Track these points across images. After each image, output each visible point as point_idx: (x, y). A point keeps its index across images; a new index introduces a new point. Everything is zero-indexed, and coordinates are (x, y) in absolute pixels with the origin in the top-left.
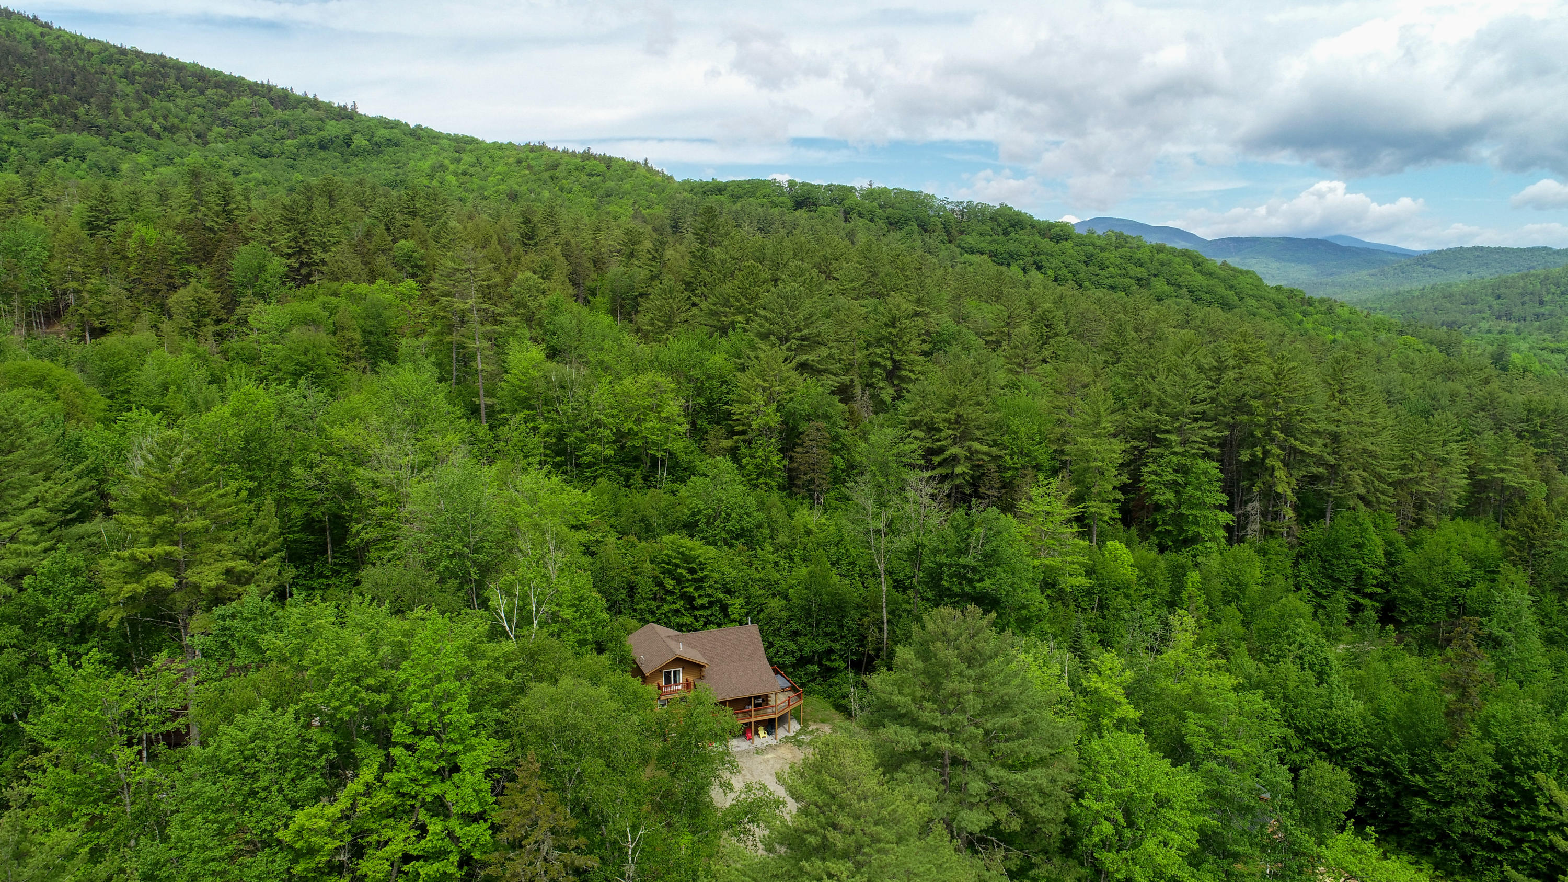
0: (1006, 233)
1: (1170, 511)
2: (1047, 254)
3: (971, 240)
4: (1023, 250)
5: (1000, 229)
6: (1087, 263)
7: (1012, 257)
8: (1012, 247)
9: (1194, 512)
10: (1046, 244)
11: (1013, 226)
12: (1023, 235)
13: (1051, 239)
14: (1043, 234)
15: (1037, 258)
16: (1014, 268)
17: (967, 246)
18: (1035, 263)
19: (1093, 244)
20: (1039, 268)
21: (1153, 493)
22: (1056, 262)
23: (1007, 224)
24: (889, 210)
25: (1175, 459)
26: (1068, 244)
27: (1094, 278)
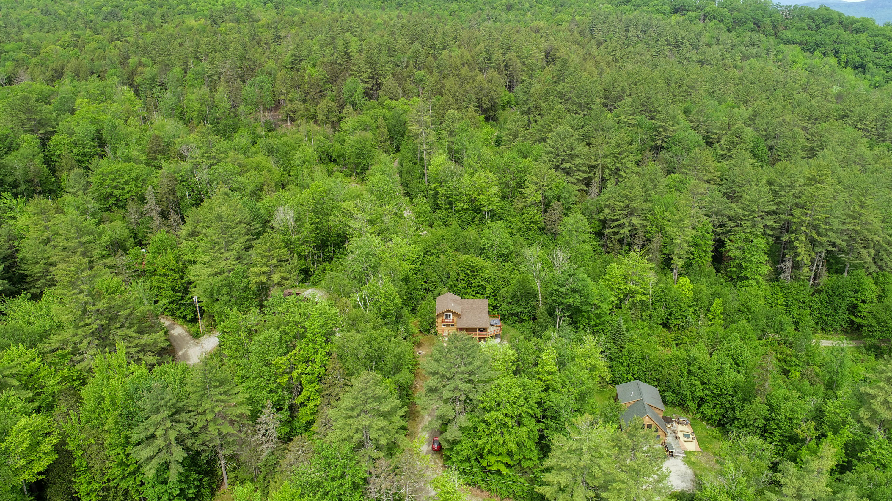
0: (818, 27)
1: (737, 261)
2: (845, 43)
3: (788, 34)
4: (827, 40)
5: (814, 25)
6: (875, 50)
7: (818, 45)
8: (818, 38)
9: (746, 264)
10: (846, 35)
11: (824, 22)
12: (830, 29)
13: (852, 32)
14: (846, 28)
15: (836, 46)
16: (817, 53)
17: (785, 38)
18: (834, 49)
19: (884, 35)
20: (836, 53)
21: (729, 251)
22: (849, 49)
23: (821, 21)
24: (736, 13)
25: (744, 236)
26: (863, 36)
27: (877, 61)
